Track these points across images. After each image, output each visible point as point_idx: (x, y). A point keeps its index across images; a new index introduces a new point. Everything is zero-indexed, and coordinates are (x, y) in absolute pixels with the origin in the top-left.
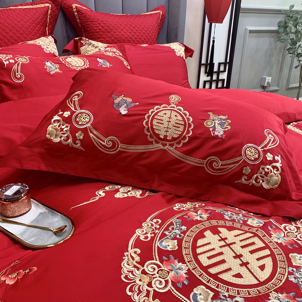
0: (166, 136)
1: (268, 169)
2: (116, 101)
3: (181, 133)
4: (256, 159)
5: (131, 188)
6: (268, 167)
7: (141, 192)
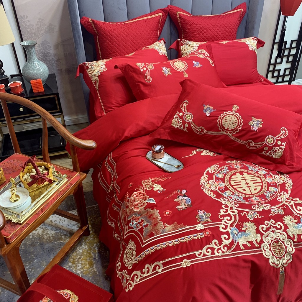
0: (228, 128)
2: (205, 108)
3: (236, 127)
5: (208, 151)
7: (213, 153)
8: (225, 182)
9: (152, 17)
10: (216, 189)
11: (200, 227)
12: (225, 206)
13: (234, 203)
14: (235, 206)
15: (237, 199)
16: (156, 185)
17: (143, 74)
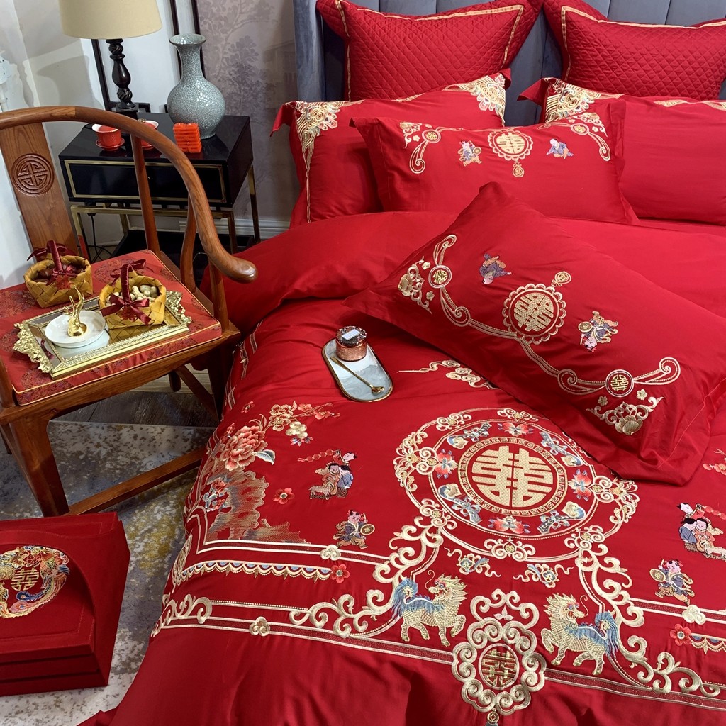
0: (524, 326)
1: (630, 409)
2: (486, 264)
3: (544, 327)
4: (621, 392)
5: (471, 371)
6: (631, 406)
7: (479, 379)
8: (461, 461)
9: (494, 11)
10: (427, 471)
11: (331, 552)
12: (422, 519)
13: (450, 517)
14: (446, 527)
15: (465, 511)
16: (299, 423)
17: (407, 151)
